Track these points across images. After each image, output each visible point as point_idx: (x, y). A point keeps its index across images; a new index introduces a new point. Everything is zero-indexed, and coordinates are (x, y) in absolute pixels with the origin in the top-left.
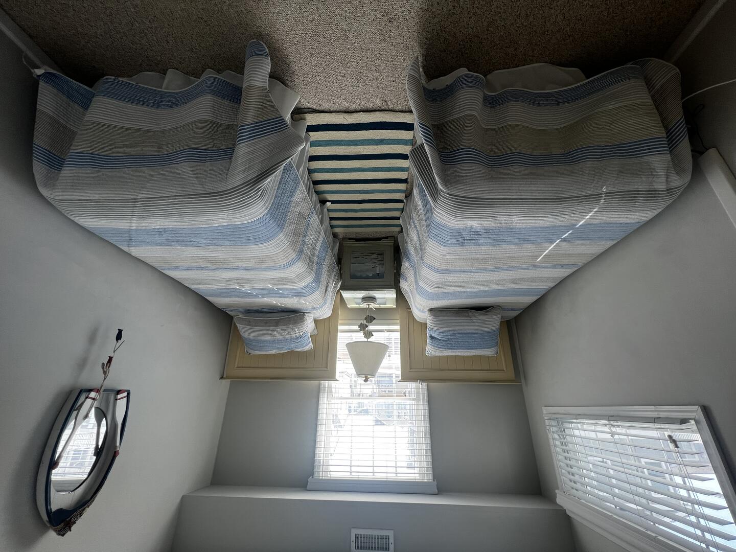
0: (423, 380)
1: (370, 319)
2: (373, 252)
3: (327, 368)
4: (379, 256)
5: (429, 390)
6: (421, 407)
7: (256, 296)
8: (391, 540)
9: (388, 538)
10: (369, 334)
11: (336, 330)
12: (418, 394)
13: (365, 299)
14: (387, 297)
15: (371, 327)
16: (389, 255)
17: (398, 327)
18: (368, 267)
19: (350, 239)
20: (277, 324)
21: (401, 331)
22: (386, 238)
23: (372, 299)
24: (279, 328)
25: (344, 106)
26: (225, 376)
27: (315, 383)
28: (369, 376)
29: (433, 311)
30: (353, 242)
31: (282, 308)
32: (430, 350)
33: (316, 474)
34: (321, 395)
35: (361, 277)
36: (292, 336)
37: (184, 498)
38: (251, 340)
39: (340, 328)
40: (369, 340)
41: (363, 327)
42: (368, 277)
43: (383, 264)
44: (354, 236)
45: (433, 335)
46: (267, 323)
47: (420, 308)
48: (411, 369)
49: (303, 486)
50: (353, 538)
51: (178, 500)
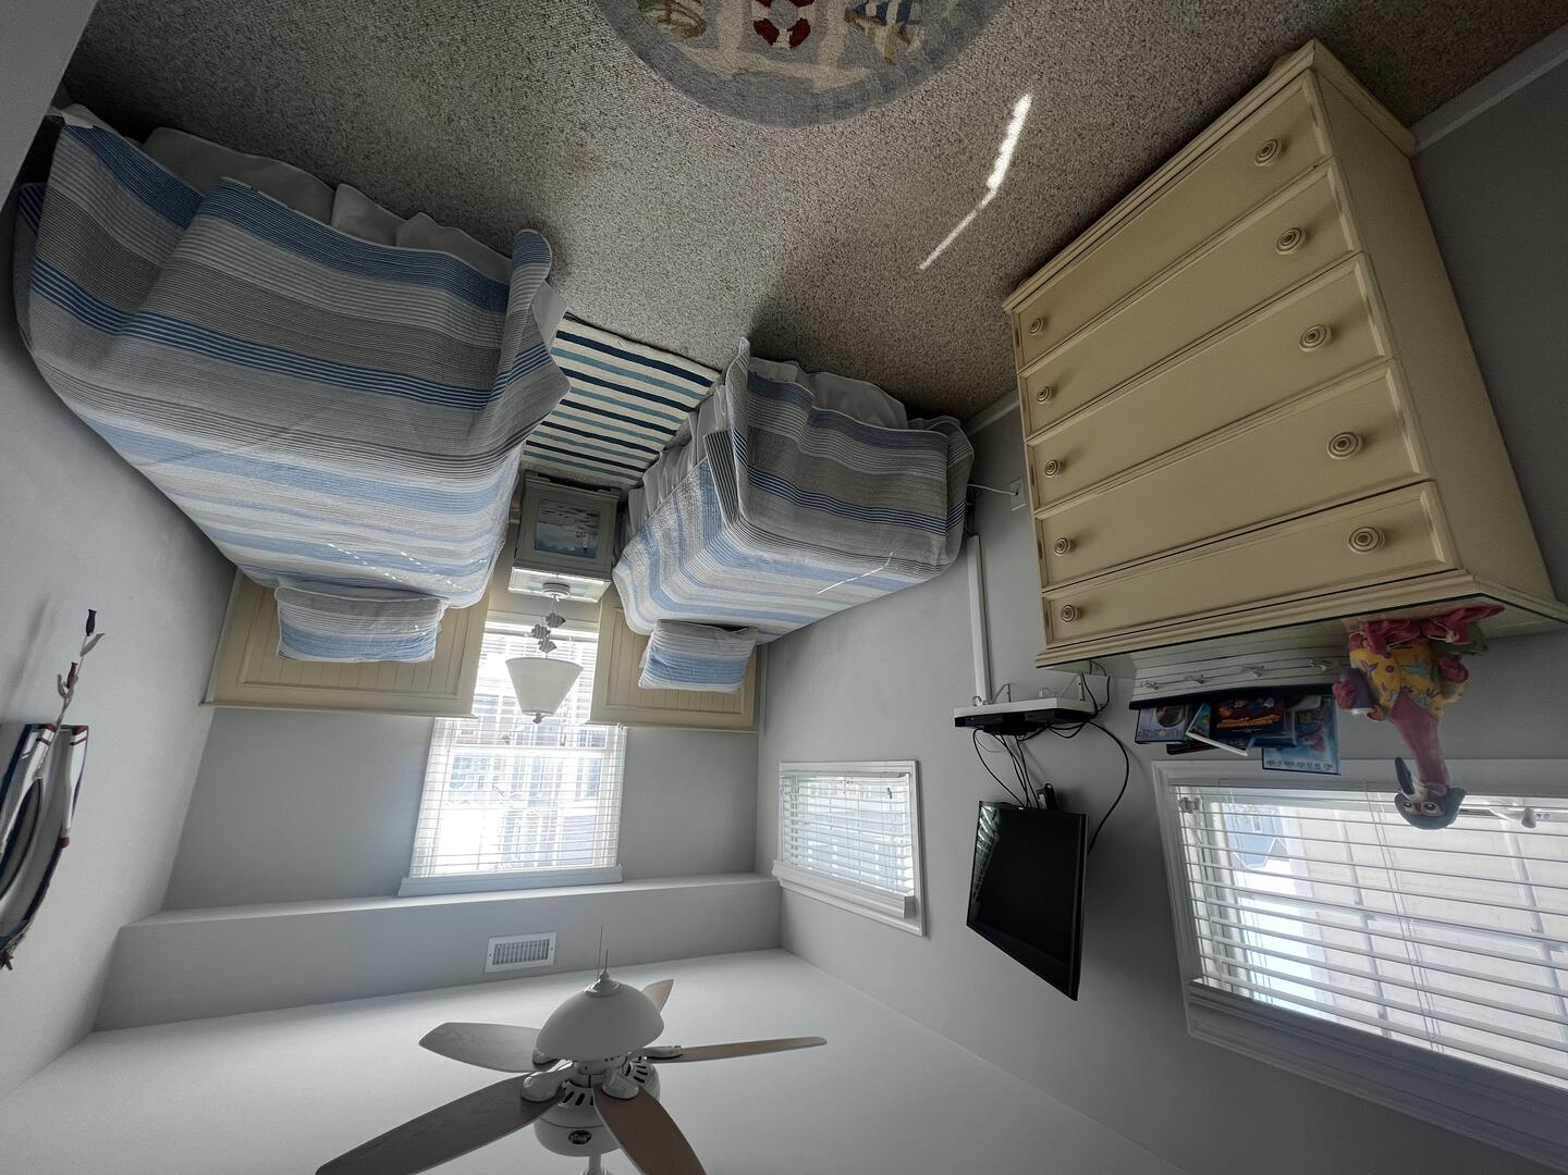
0: (624, 722)
1: (558, 621)
2: (581, 508)
3: (455, 694)
4: (590, 518)
5: (628, 739)
6: (612, 762)
7: (358, 562)
8: (552, 944)
9: (547, 943)
10: (547, 646)
11: (482, 630)
12: (611, 742)
13: (549, 585)
14: (590, 588)
15: (555, 631)
16: (607, 519)
17: (596, 636)
18: (567, 533)
19: (540, 475)
20: (378, 611)
21: (601, 642)
22: (608, 489)
23: (564, 587)
24: (382, 620)
25: (624, 330)
26: (210, 698)
27: (425, 719)
28: (543, 714)
29: (664, 622)
30: (547, 482)
31: (402, 585)
32: (647, 679)
33: (414, 872)
34: (435, 741)
35: (553, 550)
36: (405, 636)
37: (122, 932)
38: (309, 635)
39: (489, 625)
40: (552, 655)
41: (539, 632)
42: (567, 552)
43: (596, 534)
44: (549, 472)
45: (657, 657)
46: (356, 608)
47: (642, 614)
48: (607, 704)
49: (393, 893)
50: (491, 951)
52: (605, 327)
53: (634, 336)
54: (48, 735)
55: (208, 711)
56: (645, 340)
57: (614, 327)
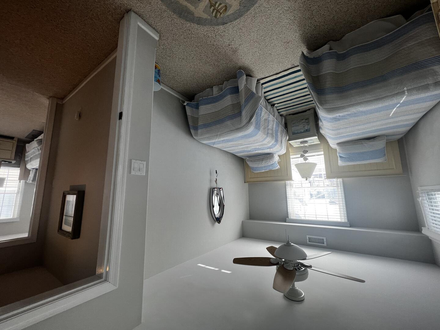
0: (338, 177)
1: (306, 152)
2: (302, 119)
3: (287, 175)
4: (306, 120)
5: (343, 182)
6: (340, 190)
7: (253, 151)
8: (325, 240)
9: (323, 240)
10: (306, 159)
11: (290, 158)
12: (337, 184)
13: (302, 143)
14: (314, 140)
15: (306, 155)
16: (312, 119)
17: (322, 153)
18: (300, 127)
19: (290, 115)
20: (263, 160)
21: (324, 154)
22: (309, 110)
23: (306, 142)
24: (264, 162)
26: (246, 182)
27: (283, 182)
28: (308, 178)
29: (339, 144)
30: (292, 116)
31: (264, 153)
32: (340, 163)
33: (289, 217)
34: (287, 187)
35: (298, 133)
36: (269, 164)
37: (242, 222)
38: (253, 168)
39: (291, 157)
40: (306, 162)
41: (302, 156)
42: (301, 133)
43: (309, 124)
44: (291, 113)
45: (341, 155)
46: (258, 160)
47: (333, 144)
48: (331, 172)
49: (285, 221)
50: (308, 238)
51: (241, 223)
52: (270, 75)
53: (278, 72)
54: (216, 189)
55: (247, 184)
56: (281, 71)
57: (272, 74)
